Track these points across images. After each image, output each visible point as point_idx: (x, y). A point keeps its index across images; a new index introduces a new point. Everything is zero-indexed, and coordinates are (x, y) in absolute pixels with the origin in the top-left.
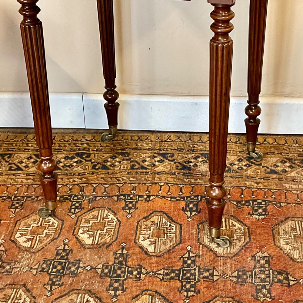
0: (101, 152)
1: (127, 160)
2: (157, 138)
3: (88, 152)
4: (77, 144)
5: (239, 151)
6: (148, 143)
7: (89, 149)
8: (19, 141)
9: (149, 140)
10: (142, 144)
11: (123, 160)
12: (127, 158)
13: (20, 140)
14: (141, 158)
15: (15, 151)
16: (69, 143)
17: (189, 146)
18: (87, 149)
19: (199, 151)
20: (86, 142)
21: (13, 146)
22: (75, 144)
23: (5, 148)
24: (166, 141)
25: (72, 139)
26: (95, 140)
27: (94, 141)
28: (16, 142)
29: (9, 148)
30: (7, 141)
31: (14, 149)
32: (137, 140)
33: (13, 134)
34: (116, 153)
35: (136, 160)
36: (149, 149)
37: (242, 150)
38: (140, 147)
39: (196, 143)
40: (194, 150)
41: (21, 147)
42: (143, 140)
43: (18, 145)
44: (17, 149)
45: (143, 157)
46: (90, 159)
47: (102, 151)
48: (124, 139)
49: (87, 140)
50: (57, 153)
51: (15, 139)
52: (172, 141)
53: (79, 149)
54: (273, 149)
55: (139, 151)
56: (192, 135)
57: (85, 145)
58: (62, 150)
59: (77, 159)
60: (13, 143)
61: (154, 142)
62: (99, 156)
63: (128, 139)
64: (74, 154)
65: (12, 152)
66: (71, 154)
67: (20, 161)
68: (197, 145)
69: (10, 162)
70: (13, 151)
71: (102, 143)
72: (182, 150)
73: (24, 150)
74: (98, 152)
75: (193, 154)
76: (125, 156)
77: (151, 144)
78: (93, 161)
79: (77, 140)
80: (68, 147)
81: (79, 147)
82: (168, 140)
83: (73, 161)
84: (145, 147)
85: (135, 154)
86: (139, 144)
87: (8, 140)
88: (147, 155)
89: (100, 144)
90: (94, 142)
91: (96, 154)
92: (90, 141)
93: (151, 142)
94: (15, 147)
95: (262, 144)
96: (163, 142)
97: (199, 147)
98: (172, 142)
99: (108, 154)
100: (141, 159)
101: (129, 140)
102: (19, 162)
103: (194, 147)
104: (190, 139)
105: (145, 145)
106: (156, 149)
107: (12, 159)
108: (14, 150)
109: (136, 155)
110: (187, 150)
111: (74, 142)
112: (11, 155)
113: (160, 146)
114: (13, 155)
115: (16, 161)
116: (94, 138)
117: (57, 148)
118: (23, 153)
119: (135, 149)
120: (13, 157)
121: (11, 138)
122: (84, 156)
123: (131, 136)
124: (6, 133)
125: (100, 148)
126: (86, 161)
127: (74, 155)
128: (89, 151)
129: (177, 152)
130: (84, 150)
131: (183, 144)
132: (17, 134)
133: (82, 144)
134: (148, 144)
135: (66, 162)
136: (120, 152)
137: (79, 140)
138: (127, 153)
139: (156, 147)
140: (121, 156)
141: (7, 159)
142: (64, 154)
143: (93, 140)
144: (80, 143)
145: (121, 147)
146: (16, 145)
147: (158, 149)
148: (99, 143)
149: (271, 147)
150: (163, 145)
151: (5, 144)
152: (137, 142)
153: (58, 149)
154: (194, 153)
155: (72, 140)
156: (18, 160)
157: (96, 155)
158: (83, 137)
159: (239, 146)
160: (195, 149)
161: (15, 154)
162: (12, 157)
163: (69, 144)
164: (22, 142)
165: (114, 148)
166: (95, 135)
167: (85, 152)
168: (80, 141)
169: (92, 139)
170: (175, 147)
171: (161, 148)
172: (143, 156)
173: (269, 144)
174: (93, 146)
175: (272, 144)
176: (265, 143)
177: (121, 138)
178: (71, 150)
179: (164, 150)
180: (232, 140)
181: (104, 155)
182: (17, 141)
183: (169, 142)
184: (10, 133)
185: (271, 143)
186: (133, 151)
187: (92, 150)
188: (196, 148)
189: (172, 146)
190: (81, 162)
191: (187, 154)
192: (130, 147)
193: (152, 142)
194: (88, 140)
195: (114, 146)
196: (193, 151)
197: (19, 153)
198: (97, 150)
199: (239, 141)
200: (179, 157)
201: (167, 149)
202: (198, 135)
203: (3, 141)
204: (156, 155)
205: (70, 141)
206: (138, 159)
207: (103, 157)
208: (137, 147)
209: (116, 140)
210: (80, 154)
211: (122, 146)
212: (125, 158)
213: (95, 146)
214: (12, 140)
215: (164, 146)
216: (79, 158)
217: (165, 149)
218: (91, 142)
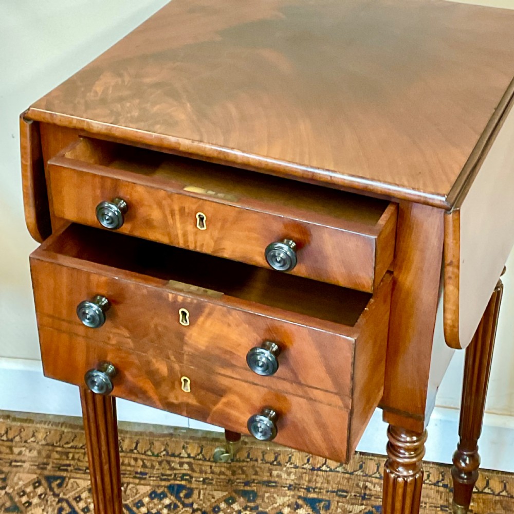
0: (210, 487)
1: (252, 509)
2: (306, 461)
3: (188, 486)
4: (173, 462)
5: (442, 506)
6: (289, 471)
7: (191, 477)
8: (78, 448)
9: (291, 464)
10: (280, 472)
11: (245, 509)
12: (252, 505)
13: (81, 445)
14: (276, 505)
15: (71, 471)
16: (160, 459)
17: (358, 485)
18: (187, 477)
19: (373, 498)
20: (188, 460)
21: (68, 457)
22: (169, 462)
23: (55, 461)
24: (319, 469)
25: (165, 450)
26: (203, 455)
27: (200, 460)
28: (72, 450)
29: (61, 462)
30: (59, 446)
31: (69, 465)
32: (272, 463)
33: (70, 430)
34: (236, 491)
35: (267, 510)
36: (290, 487)
37: (445, 504)
38: (277, 479)
39: (369, 479)
40: (365, 494)
41: (82, 461)
42: (282, 462)
43: (77, 456)
44: (74, 466)
45: (278, 504)
46: (190, 500)
47: (211, 483)
48: (251, 459)
49: (189, 456)
50: (137, 481)
51: (73, 441)
52: (331, 470)
53: (175, 475)
54: (499, 506)
55: (272, 490)
56: (365, 459)
57: (186, 466)
58: (147, 476)
59: (170, 499)
60: (69, 453)
61: (301, 470)
62: (206, 494)
63: (257, 460)
64: (165, 487)
65: (64, 474)
66: (162, 486)
67: (77, 495)
68: (371, 482)
69: (61, 495)
70: (66, 470)
71: (214, 464)
72: (345, 494)
73: (86, 470)
74: (205, 486)
75: (362, 504)
76: (249, 501)
77: (295, 474)
78: (195, 506)
79: (173, 455)
80: (158, 469)
81: (175, 472)
82: (324, 468)
83: (163, 504)
84: (284, 482)
85: (267, 495)
86: (275, 473)
87: (62, 443)
88: (286, 499)
89: (211, 467)
90: (201, 462)
91: (203, 489)
92: (194, 458)
93: (293, 470)
94: (72, 462)
95: (482, 492)
96: (315, 472)
97: (374, 487)
98: (330, 473)
99: (222, 491)
100: (275, 508)
101: (260, 461)
102: (75, 499)
103: (366, 487)
104: (361, 467)
105: (284, 476)
106: (301, 488)
107: (64, 491)
108: (69, 468)
109: (268, 498)
110: (353, 494)
111: (169, 458)
112: (63, 479)
113: (309, 481)
114: (67, 479)
115: (70, 495)
116: (201, 452)
117: (139, 470)
118: (83, 476)
119: (267, 484)
120: (67, 485)
121: (67, 440)
122: (182, 495)
123: (264, 453)
124: (60, 425)
125: (210, 476)
126: (185, 505)
127: (166, 490)
128: (190, 482)
129: (337, 498)
130: (182, 479)
131: (348, 479)
132: (77, 431)
133: (181, 464)
134: (289, 474)
135: (151, 505)
136: (242, 488)
137: (177, 453)
138: (253, 491)
139: (302, 482)
140: (242, 499)
141: (56, 490)
142: (149, 485)
143: (200, 457)
144: (177, 460)
145: (244, 476)
146: (73, 459)
147: (305, 487)
148: (209, 463)
149: (496, 502)
150: (315, 477)
151: (57, 452)
152: (271, 467)
153: (141, 473)
154: (364, 502)
155: (164, 453)
156: (73, 493)
157: (202, 491)
158: (183, 447)
159: (442, 493)
160: (368, 492)
161: (69, 479)
162: (65, 485)
163: (160, 463)
164: (83, 451)
165: (232, 477)
166: (204, 443)
167: (183, 483)
168: (179, 456)
169: (198, 455)
170: (334, 486)
171: (310, 485)
172: (280, 501)
173: (493, 494)
174: (198, 471)
175: (499, 495)
176: (486, 490)
177: (246, 455)
178: (163, 477)
179: (315, 492)
180: (431, 478)
181: (215, 493)
182: (76, 448)
183: (324, 471)
184: (66, 427)
185: (497, 492)
186: (264, 488)
187: (196, 481)
188: (370, 490)
189: (328, 482)
190: (176, 506)
191: (353, 504)
192: (259, 478)
193: (297, 470)
194: (192, 455)
195: (234, 473)
196: (364, 498)
197: (78, 476)
198: (204, 482)
199: (443, 480)
200: (339, 510)
201: (320, 489)
202: (376, 458)
203: (53, 445)
204: (300, 502)
205: (162, 454)
206: (270, 508)
207: (213, 498)
208: (270, 479)
209: (237, 461)
210: (176, 488)
211: (247, 476)
212: (249, 504)
213: (201, 472)
214: (67, 443)
215: (315, 480)
216: (173, 498)
217: (316, 488)
218: (196, 461)
